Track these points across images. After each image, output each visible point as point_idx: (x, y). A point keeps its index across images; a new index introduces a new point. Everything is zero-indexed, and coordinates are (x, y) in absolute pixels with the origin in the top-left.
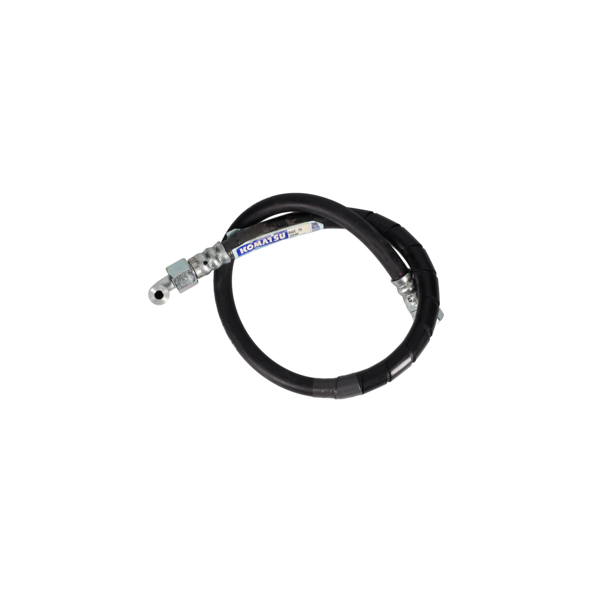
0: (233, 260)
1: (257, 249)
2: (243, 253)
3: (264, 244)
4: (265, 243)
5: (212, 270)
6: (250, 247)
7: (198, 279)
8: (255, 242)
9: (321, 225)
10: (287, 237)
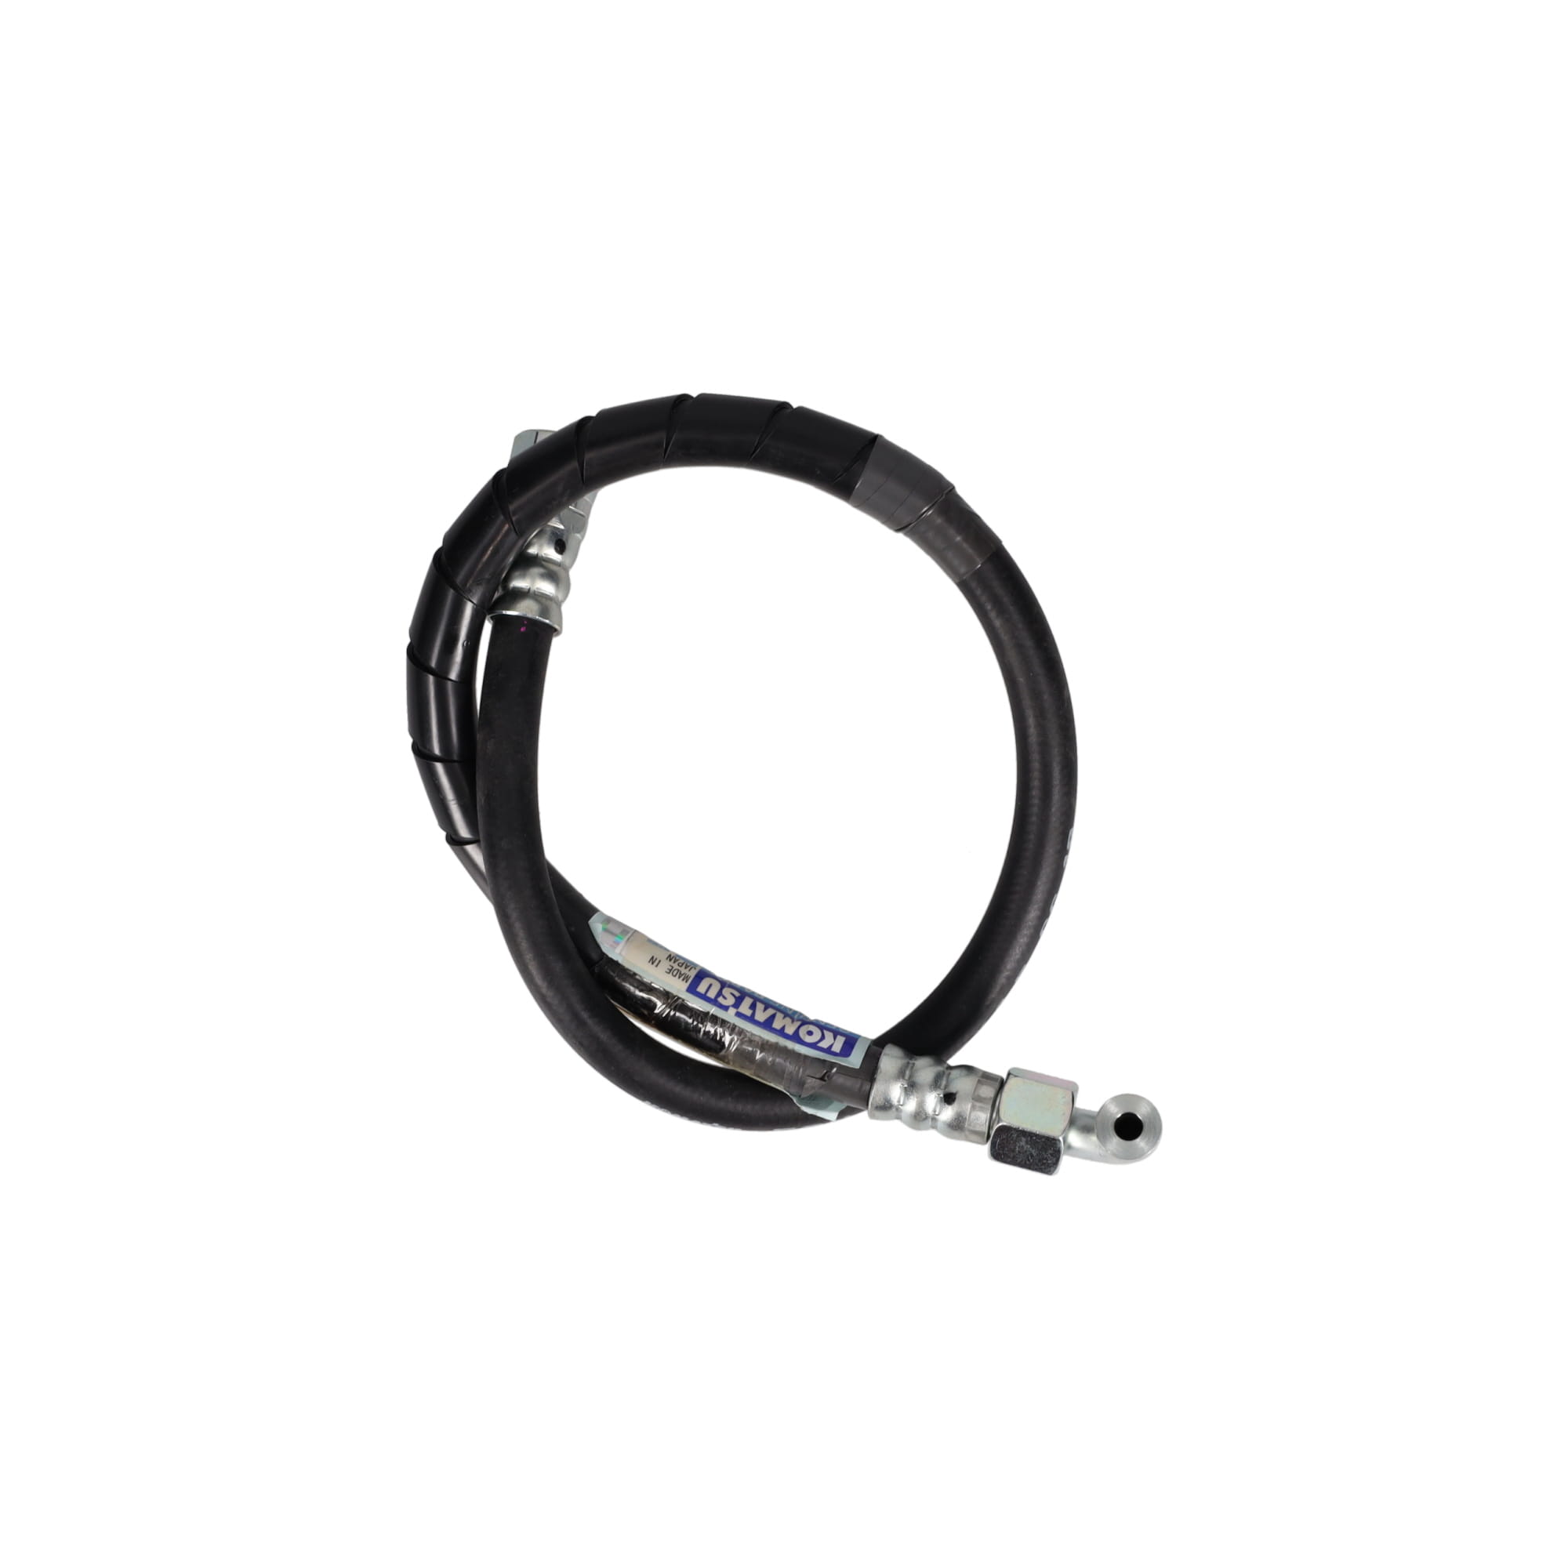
0: (879, 1043)
1: (801, 1014)
3: (770, 1012)
4: (765, 1009)
5: (950, 1068)
7: (1005, 1077)
8: (787, 1037)
9: (596, 926)
10: (702, 974)
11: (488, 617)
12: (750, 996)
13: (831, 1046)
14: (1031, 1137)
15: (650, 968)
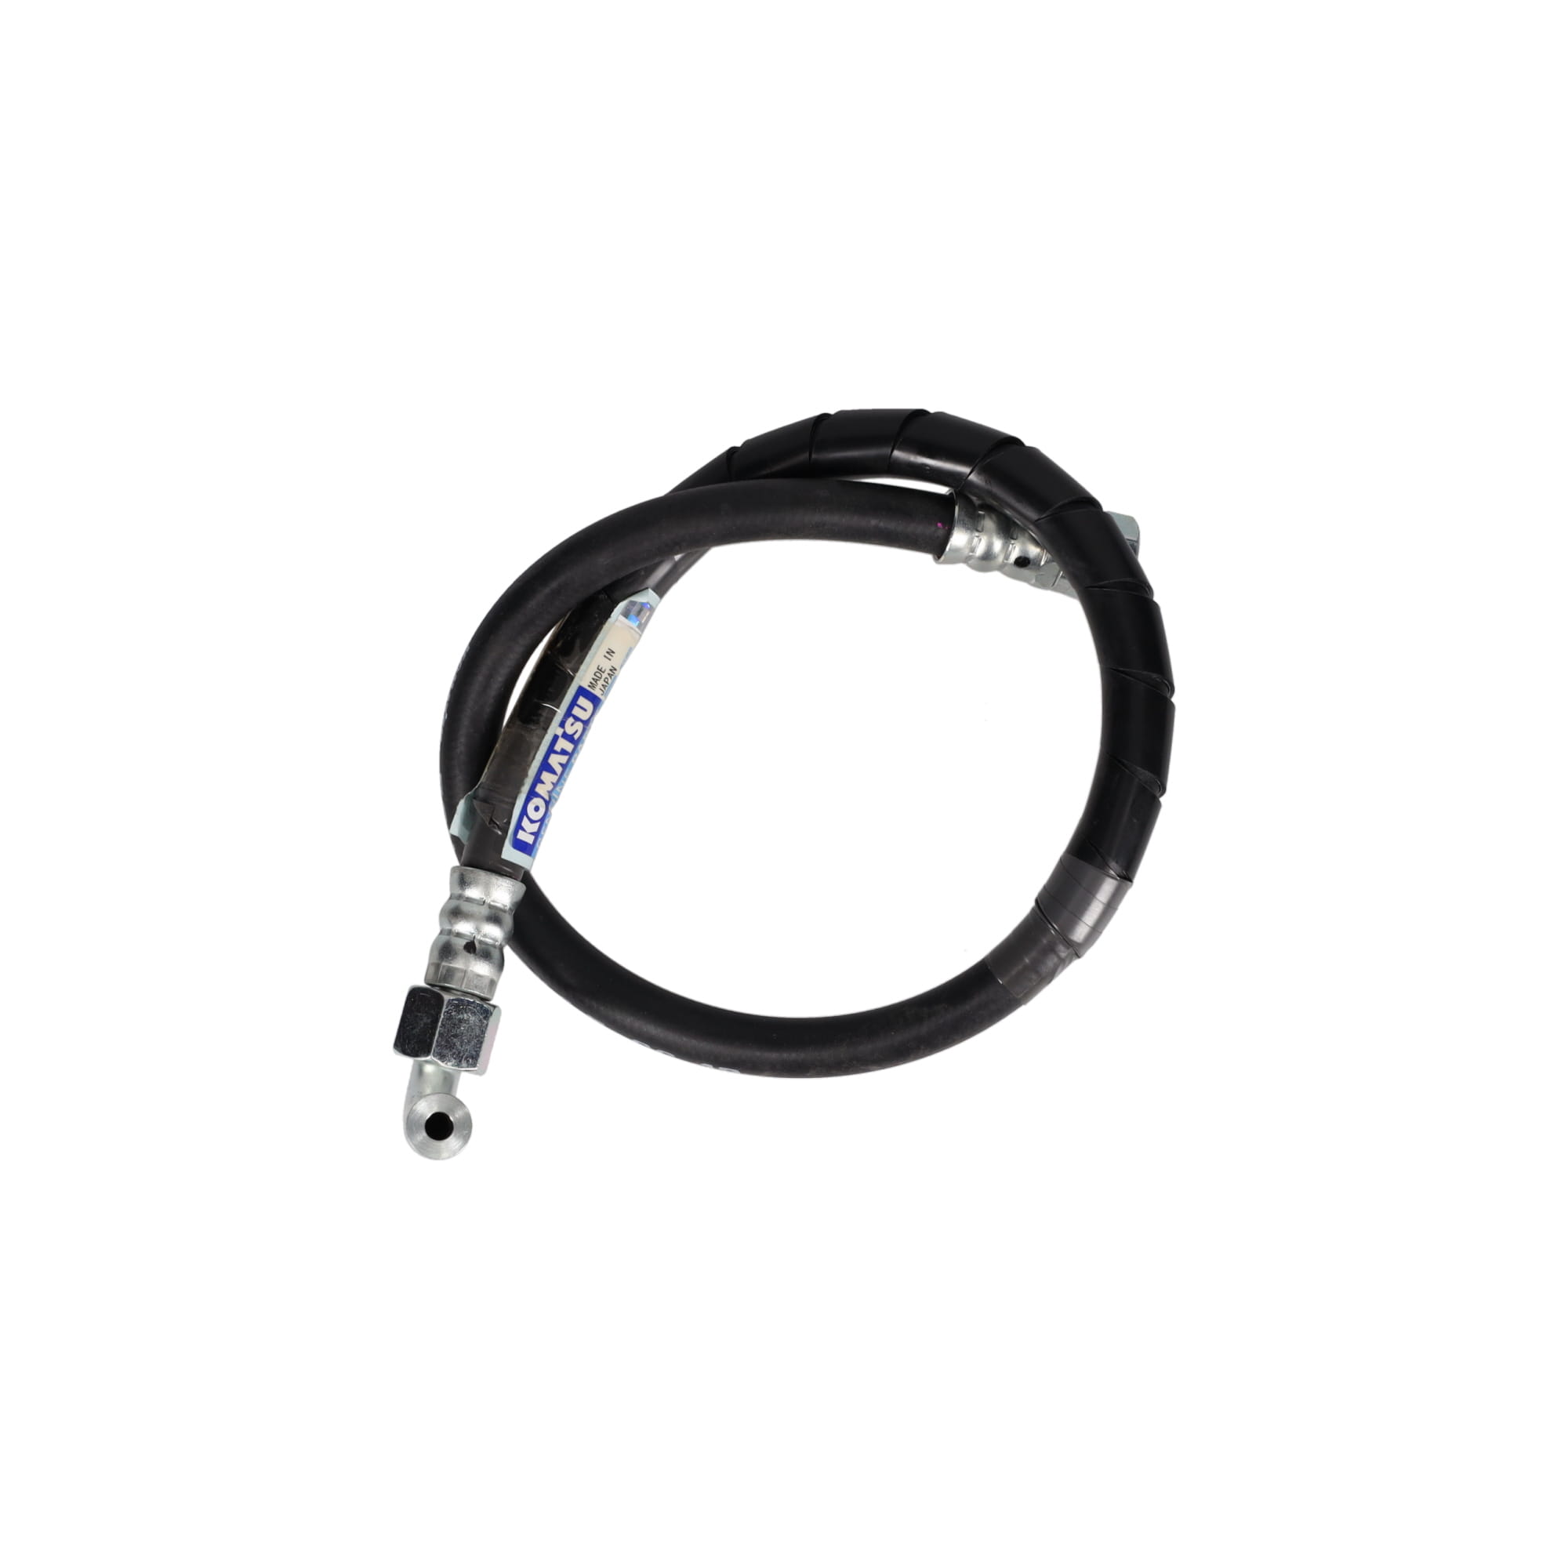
0: (527, 879)
1: (556, 800)
2: (533, 837)
3: (559, 769)
4: (561, 764)
6: (537, 809)
8: (534, 786)
9: (648, 596)
10: (596, 701)
11: (953, 490)
12: (574, 750)
13: (524, 830)
14: (431, 1029)
15: (603, 650)
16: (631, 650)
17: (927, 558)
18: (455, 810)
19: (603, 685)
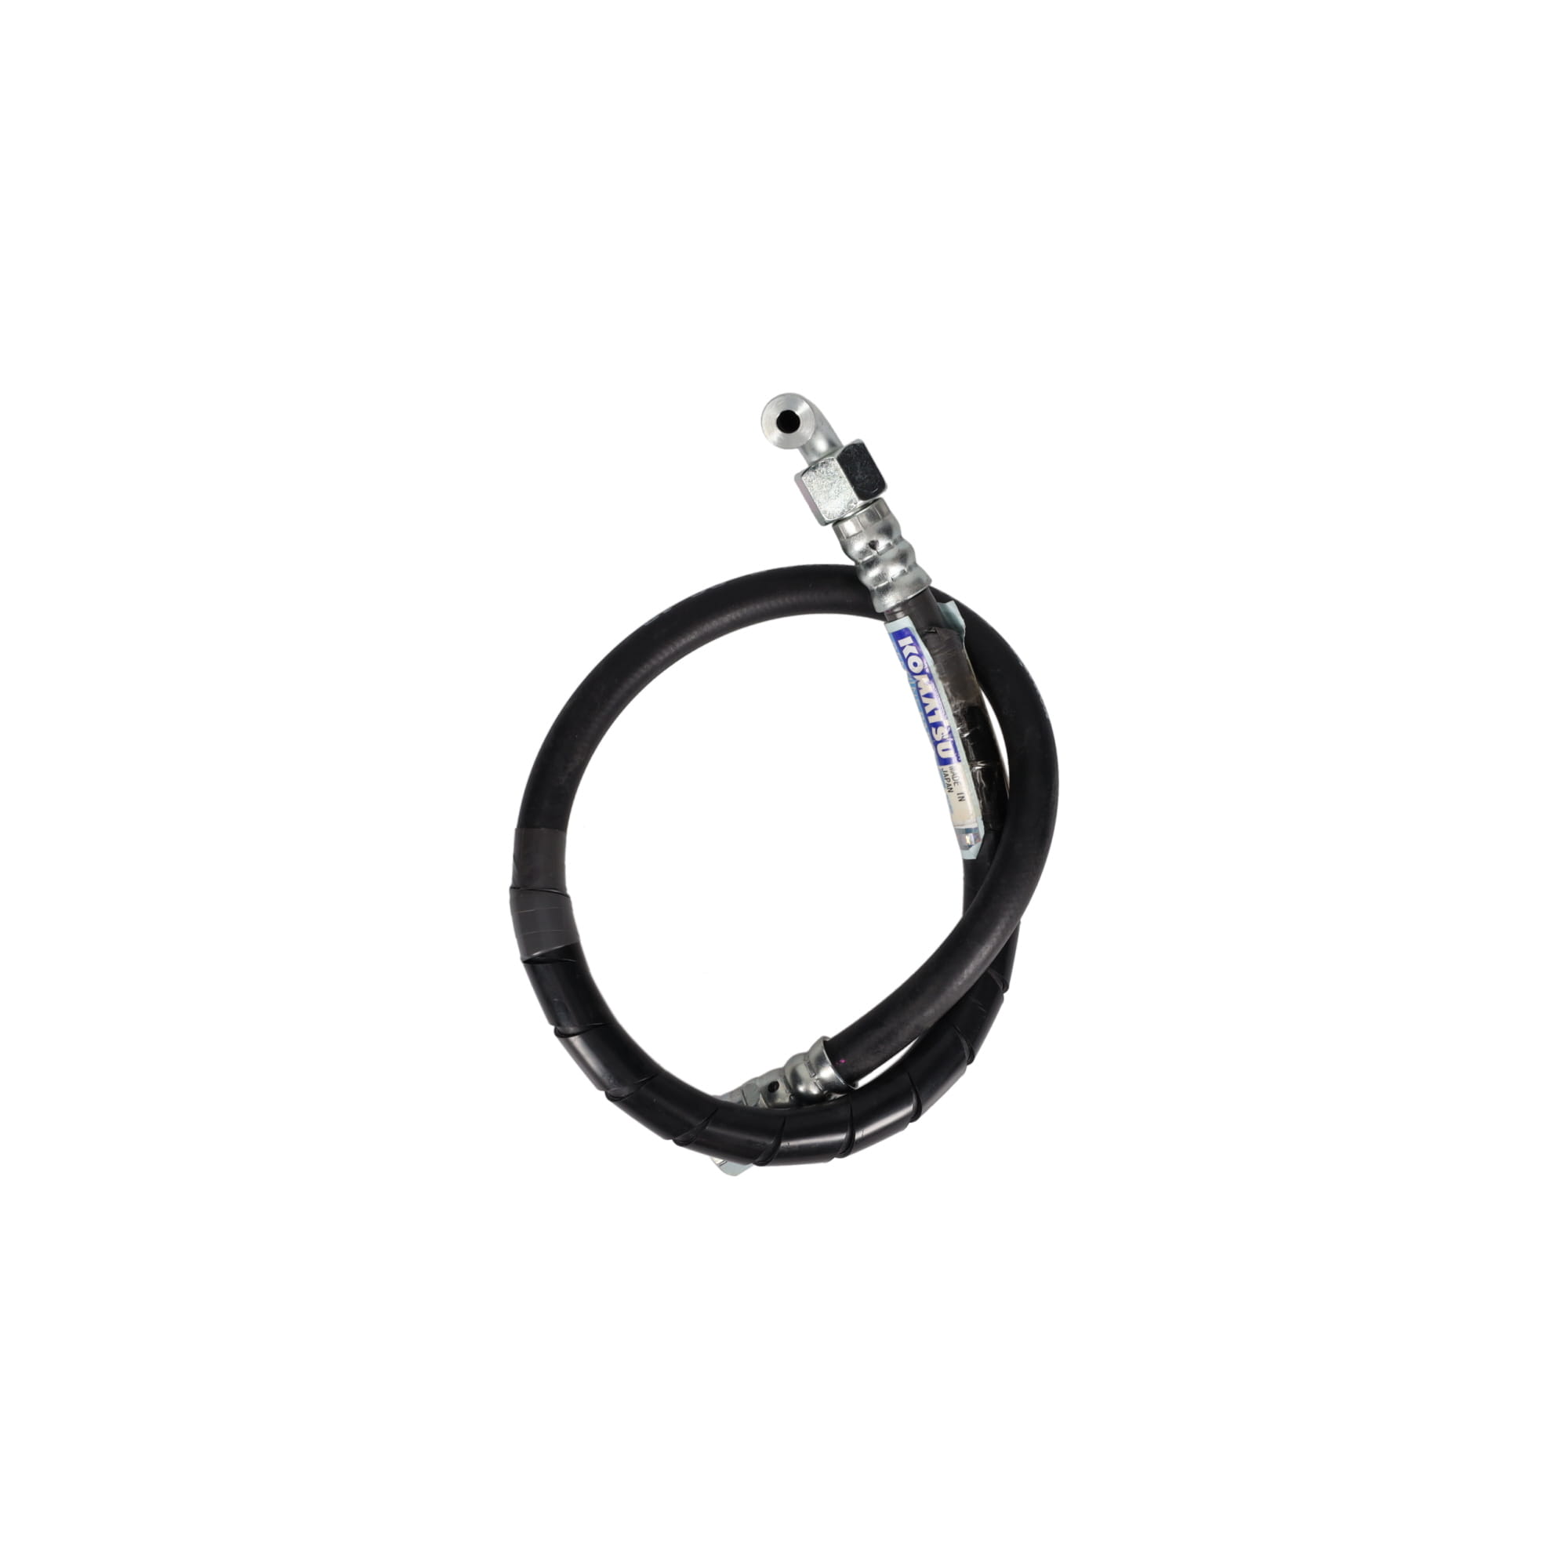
1: (910, 681)
2: (901, 645)
3: (925, 700)
4: (927, 705)
5: (856, 562)
7: (831, 525)
8: (930, 677)
9: (972, 854)
10: (943, 762)
11: (856, 1089)
12: (927, 720)
13: (911, 645)
14: (851, 475)
15: (967, 797)
16: (952, 811)
17: (831, 1033)
18: (963, 617)
19: (947, 775)
